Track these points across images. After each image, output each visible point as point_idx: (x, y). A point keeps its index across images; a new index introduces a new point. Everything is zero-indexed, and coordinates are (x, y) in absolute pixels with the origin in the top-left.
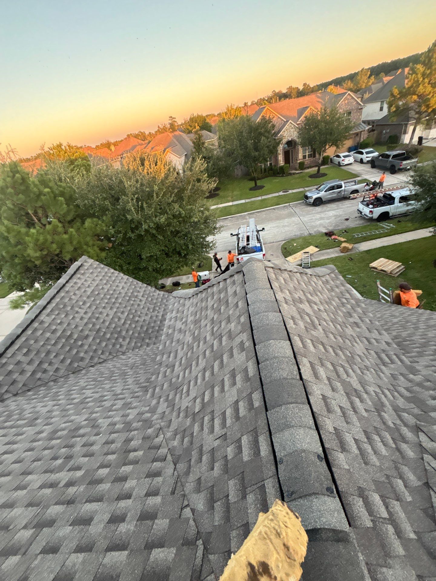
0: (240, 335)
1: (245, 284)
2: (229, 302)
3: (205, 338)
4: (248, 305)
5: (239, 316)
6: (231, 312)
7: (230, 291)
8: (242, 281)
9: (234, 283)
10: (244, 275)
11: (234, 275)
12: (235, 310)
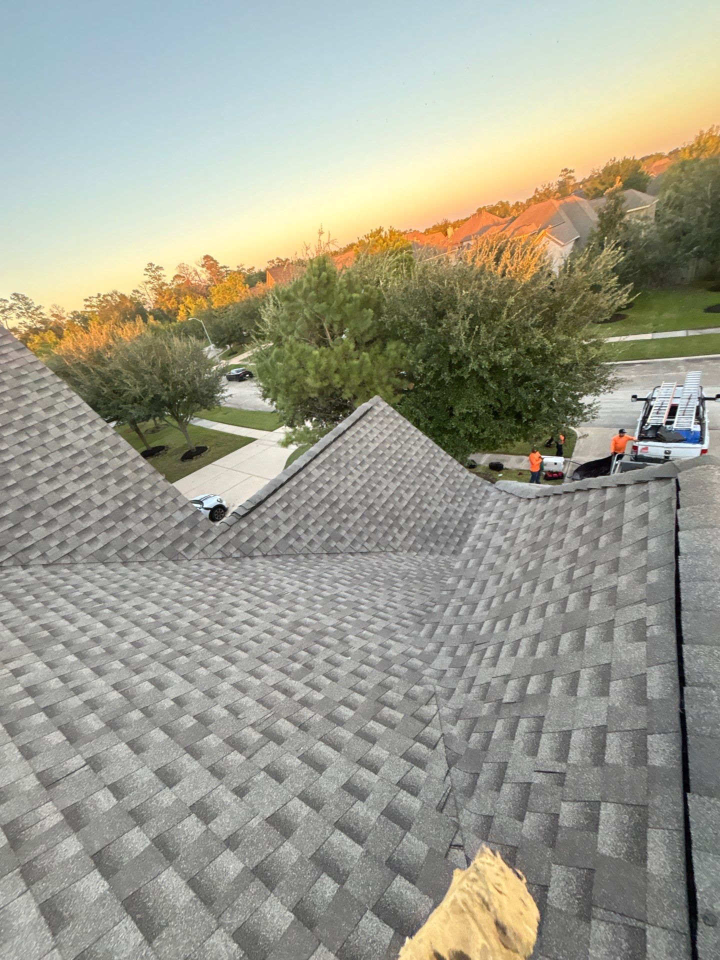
0: (641, 605)
1: (678, 507)
2: (624, 532)
3: (551, 581)
4: (677, 552)
5: (646, 569)
6: (624, 553)
7: (631, 510)
8: (670, 499)
9: (645, 497)
10: (678, 489)
11: (647, 482)
12: (634, 553)
